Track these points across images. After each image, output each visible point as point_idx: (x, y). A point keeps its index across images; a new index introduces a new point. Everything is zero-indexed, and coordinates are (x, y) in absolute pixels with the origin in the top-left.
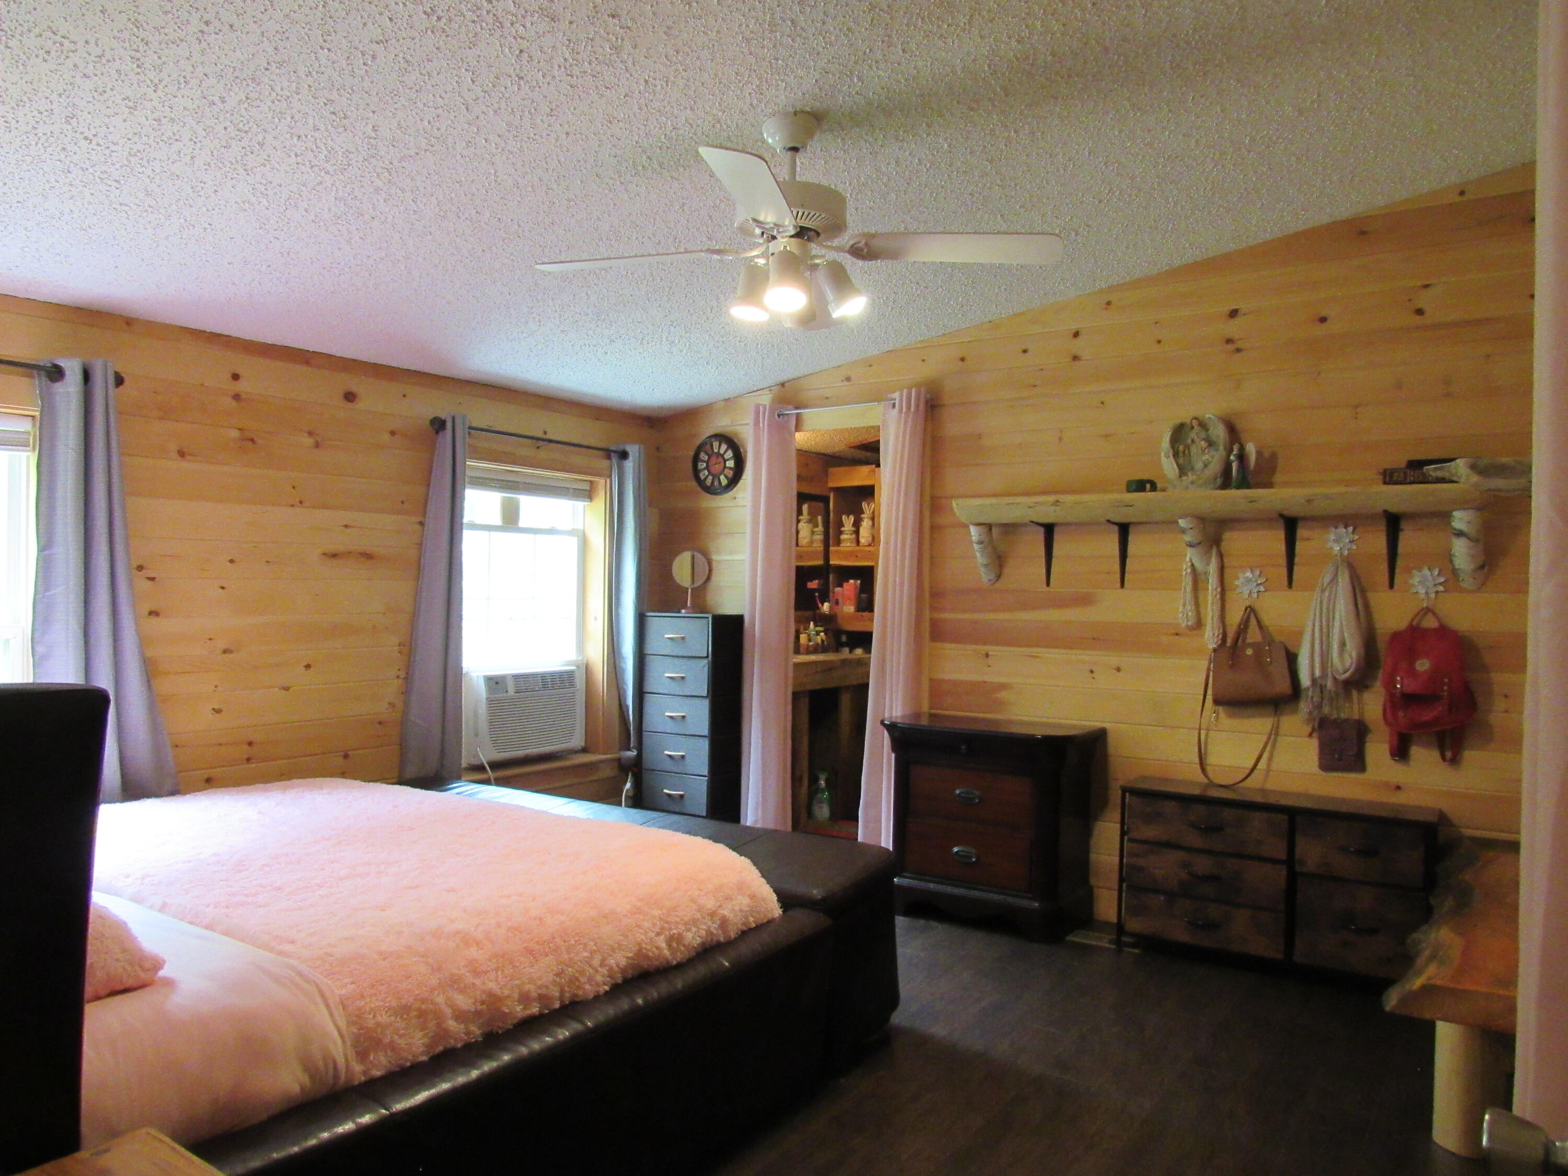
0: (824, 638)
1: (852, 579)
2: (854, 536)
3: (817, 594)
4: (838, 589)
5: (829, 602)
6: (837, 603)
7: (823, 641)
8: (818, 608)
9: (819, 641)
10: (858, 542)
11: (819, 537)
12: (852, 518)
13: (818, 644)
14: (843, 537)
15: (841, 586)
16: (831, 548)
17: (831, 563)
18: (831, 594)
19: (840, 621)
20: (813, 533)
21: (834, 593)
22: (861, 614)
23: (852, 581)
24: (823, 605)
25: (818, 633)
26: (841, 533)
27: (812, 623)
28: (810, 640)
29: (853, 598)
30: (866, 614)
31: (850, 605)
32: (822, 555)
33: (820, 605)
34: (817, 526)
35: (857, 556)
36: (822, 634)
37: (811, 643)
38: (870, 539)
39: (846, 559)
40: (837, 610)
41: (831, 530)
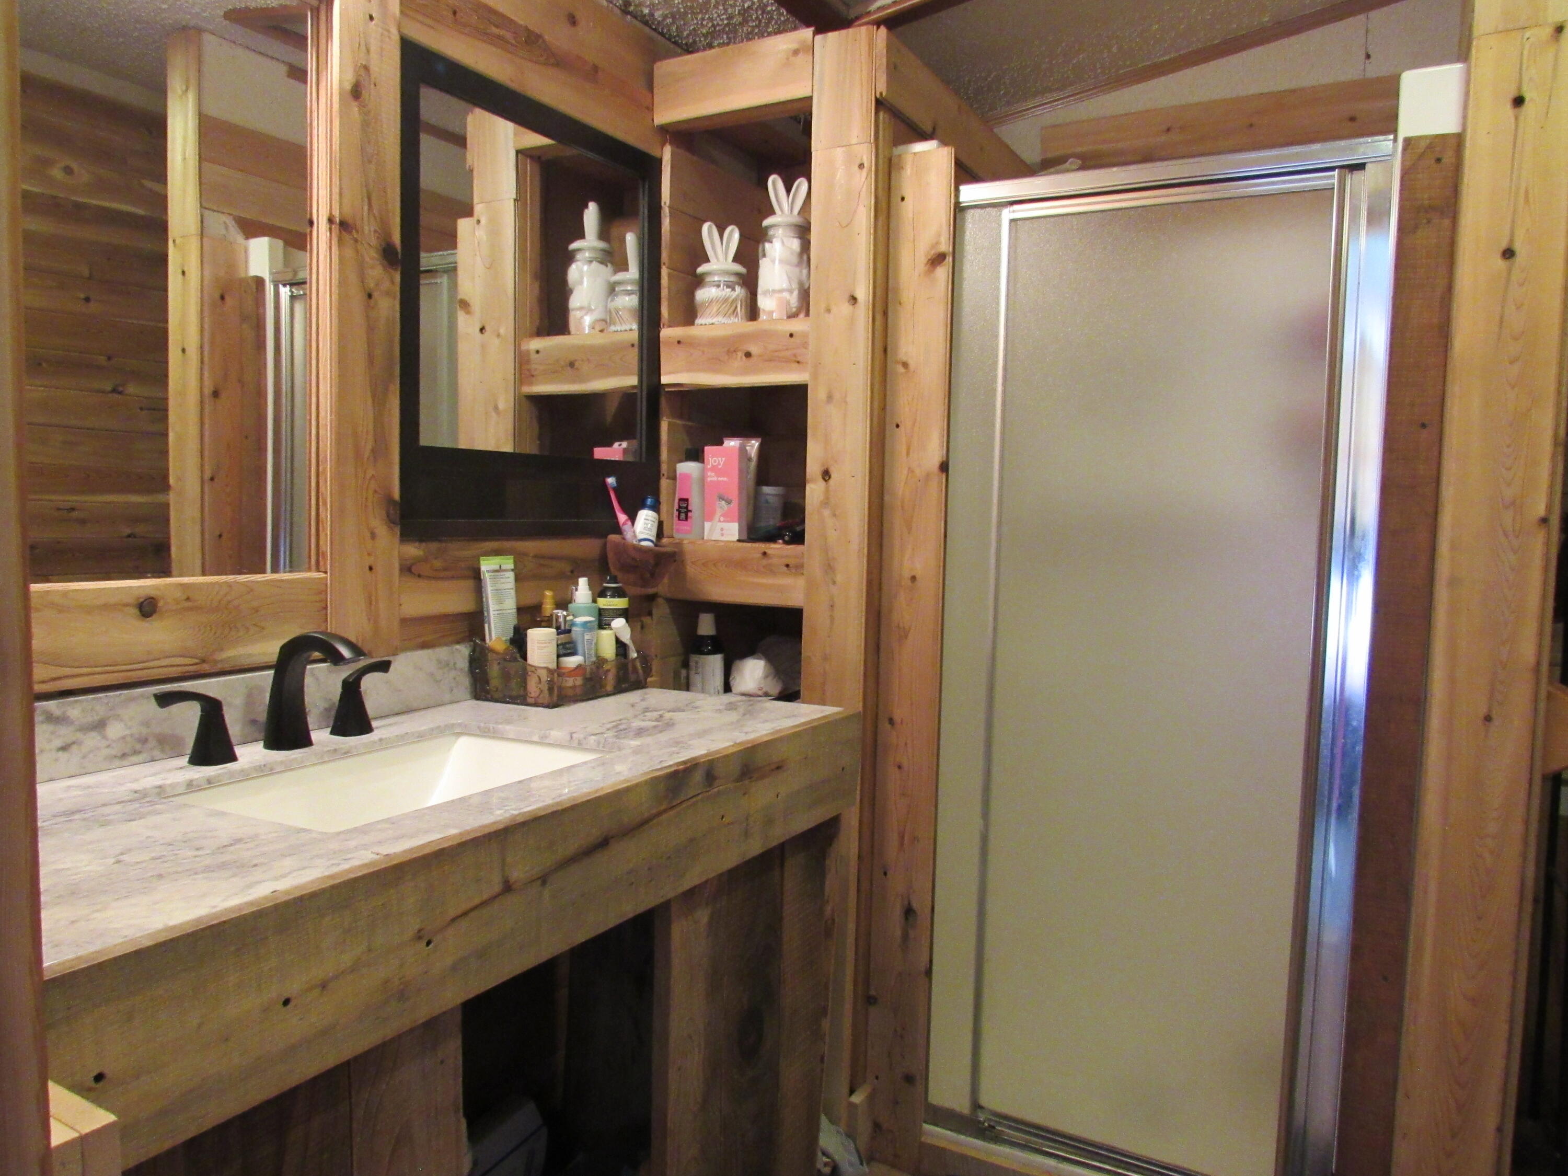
0: (626, 637)
1: (734, 435)
2: (739, 291)
3: (611, 481)
4: (687, 468)
5: (656, 508)
6: (684, 510)
7: (621, 646)
8: (617, 529)
9: (608, 650)
10: (753, 313)
11: (629, 301)
12: (734, 235)
13: (601, 661)
14: (702, 295)
15: (696, 455)
16: (666, 333)
17: (664, 380)
18: (664, 483)
19: (691, 570)
20: (612, 290)
21: (673, 477)
22: (762, 546)
23: (732, 444)
24: (633, 518)
25: (603, 620)
26: (699, 281)
27: (583, 582)
28: (566, 648)
29: (733, 492)
30: (777, 548)
31: (727, 517)
32: (633, 357)
33: (622, 517)
34: (622, 266)
35: (748, 355)
36: (619, 623)
37: (572, 662)
38: (794, 300)
39: (715, 364)
40: (683, 535)
41: (664, 271)
